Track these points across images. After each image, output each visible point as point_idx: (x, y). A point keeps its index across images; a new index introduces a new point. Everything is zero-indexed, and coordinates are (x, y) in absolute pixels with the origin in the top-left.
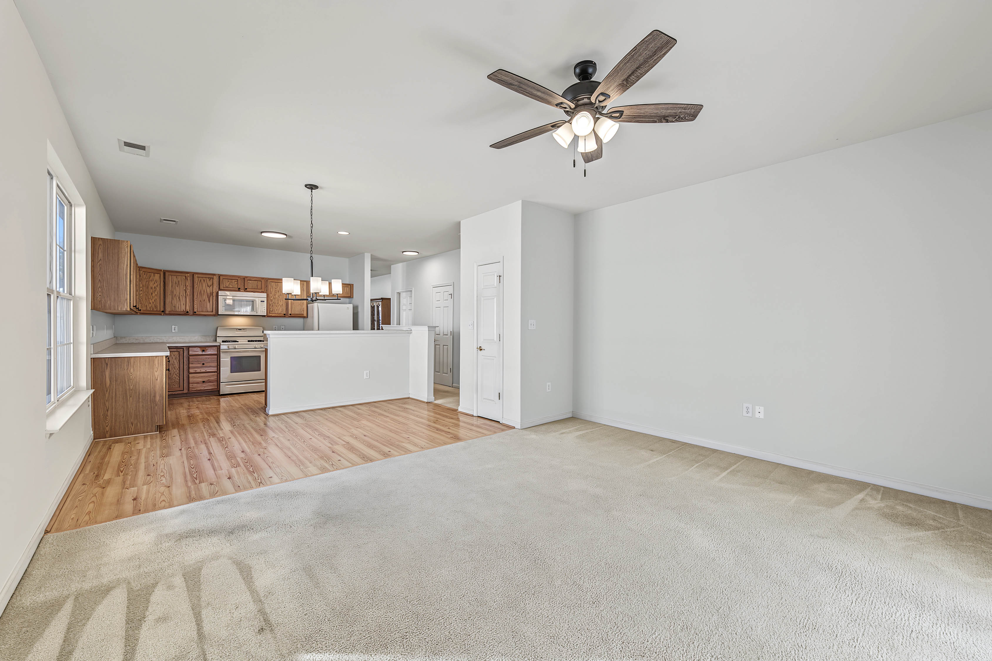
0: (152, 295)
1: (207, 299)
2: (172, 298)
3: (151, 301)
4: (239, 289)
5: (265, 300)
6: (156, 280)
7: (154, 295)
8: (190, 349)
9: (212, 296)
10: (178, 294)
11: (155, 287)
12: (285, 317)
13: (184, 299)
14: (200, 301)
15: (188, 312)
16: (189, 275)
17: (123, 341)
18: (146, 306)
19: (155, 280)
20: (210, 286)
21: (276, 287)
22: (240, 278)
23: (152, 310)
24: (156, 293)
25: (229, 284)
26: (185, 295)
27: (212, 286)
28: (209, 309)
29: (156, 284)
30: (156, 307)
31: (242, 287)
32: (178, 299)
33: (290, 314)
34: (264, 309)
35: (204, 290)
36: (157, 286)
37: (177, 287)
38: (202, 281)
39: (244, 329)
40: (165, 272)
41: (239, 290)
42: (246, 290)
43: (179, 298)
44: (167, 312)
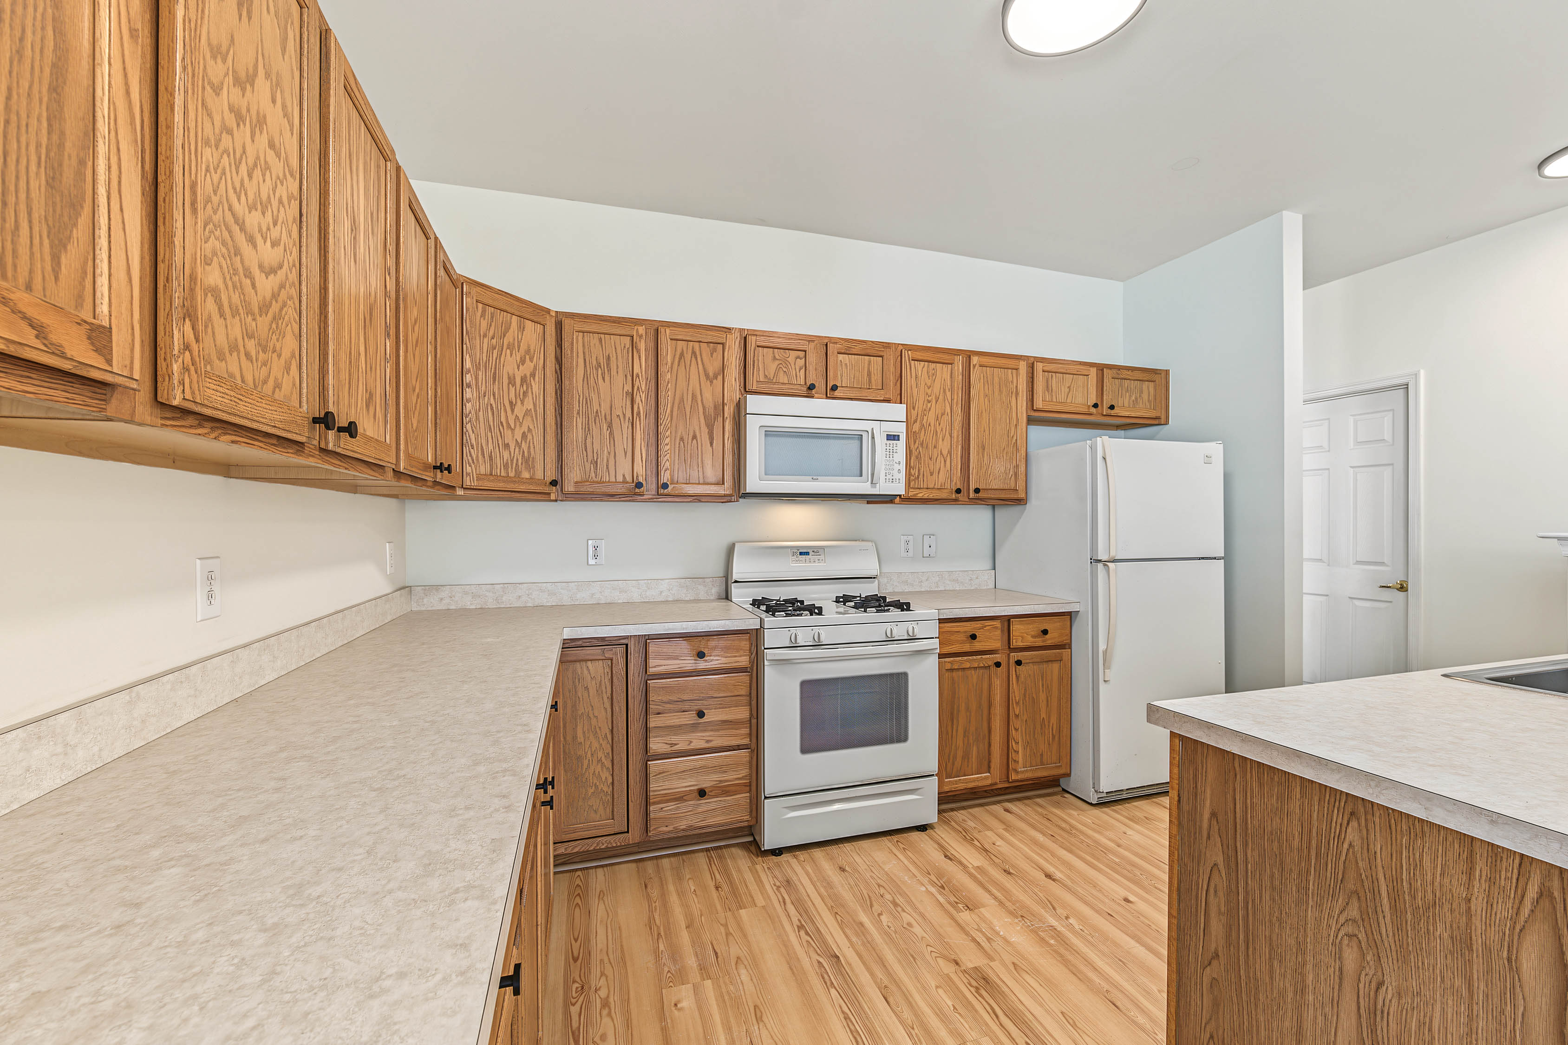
0: (513, 411)
1: (705, 430)
2: (587, 430)
3: (509, 439)
4: (811, 387)
5: (901, 429)
6: (529, 346)
7: (519, 410)
8: (652, 647)
9: (720, 419)
10: (605, 408)
11: (524, 380)
12: (955, 501)
13: (627, 432)
14: (682, 439)
15: (639, 485)
16: (642, 330)
17: (433, 603)
18: (491, 457)
19: (523, 347)
20: (716, 377)
21: (929, 383)
22: (812, 345)
23: (512, 474)
24: (529, 404)
25: (778, 369)
26: (629, 414)
27: (720, 378)
28: (712, 474)
29: (529, 366)
30: (528, 461)
31: (820, 385)
32: (607, 433)
33: (977, 491)
34: (897, 467)
35: (694, 396)
36: (533, 375)
37: (604, 379)
38: (688, 356)
39: (817, 550)
40: (560, 321)
41: (810, 391)
42: (831, 392)
43: (610, 426)
44: (569, 487)
